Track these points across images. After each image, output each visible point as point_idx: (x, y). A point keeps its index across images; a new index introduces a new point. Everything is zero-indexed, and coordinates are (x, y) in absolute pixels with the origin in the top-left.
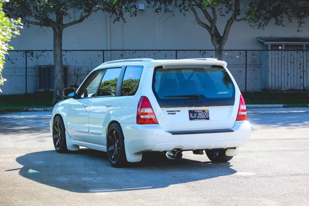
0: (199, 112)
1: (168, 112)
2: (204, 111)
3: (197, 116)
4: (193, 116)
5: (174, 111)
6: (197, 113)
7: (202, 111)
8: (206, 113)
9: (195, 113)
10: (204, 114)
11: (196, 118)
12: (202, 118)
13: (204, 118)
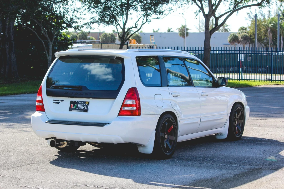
0: (80, 103)
1: (54, 101)
2: (84, 103)
3: (77, 107)
4: (74, 106)
5: (59, 101)
6: (77, 104)
7: (83, 103)
8: (86, 104)
9: (76, 104)
10: (84, 106)
11: (76, 109)
12: (81, 110)
13: (82, 110)
